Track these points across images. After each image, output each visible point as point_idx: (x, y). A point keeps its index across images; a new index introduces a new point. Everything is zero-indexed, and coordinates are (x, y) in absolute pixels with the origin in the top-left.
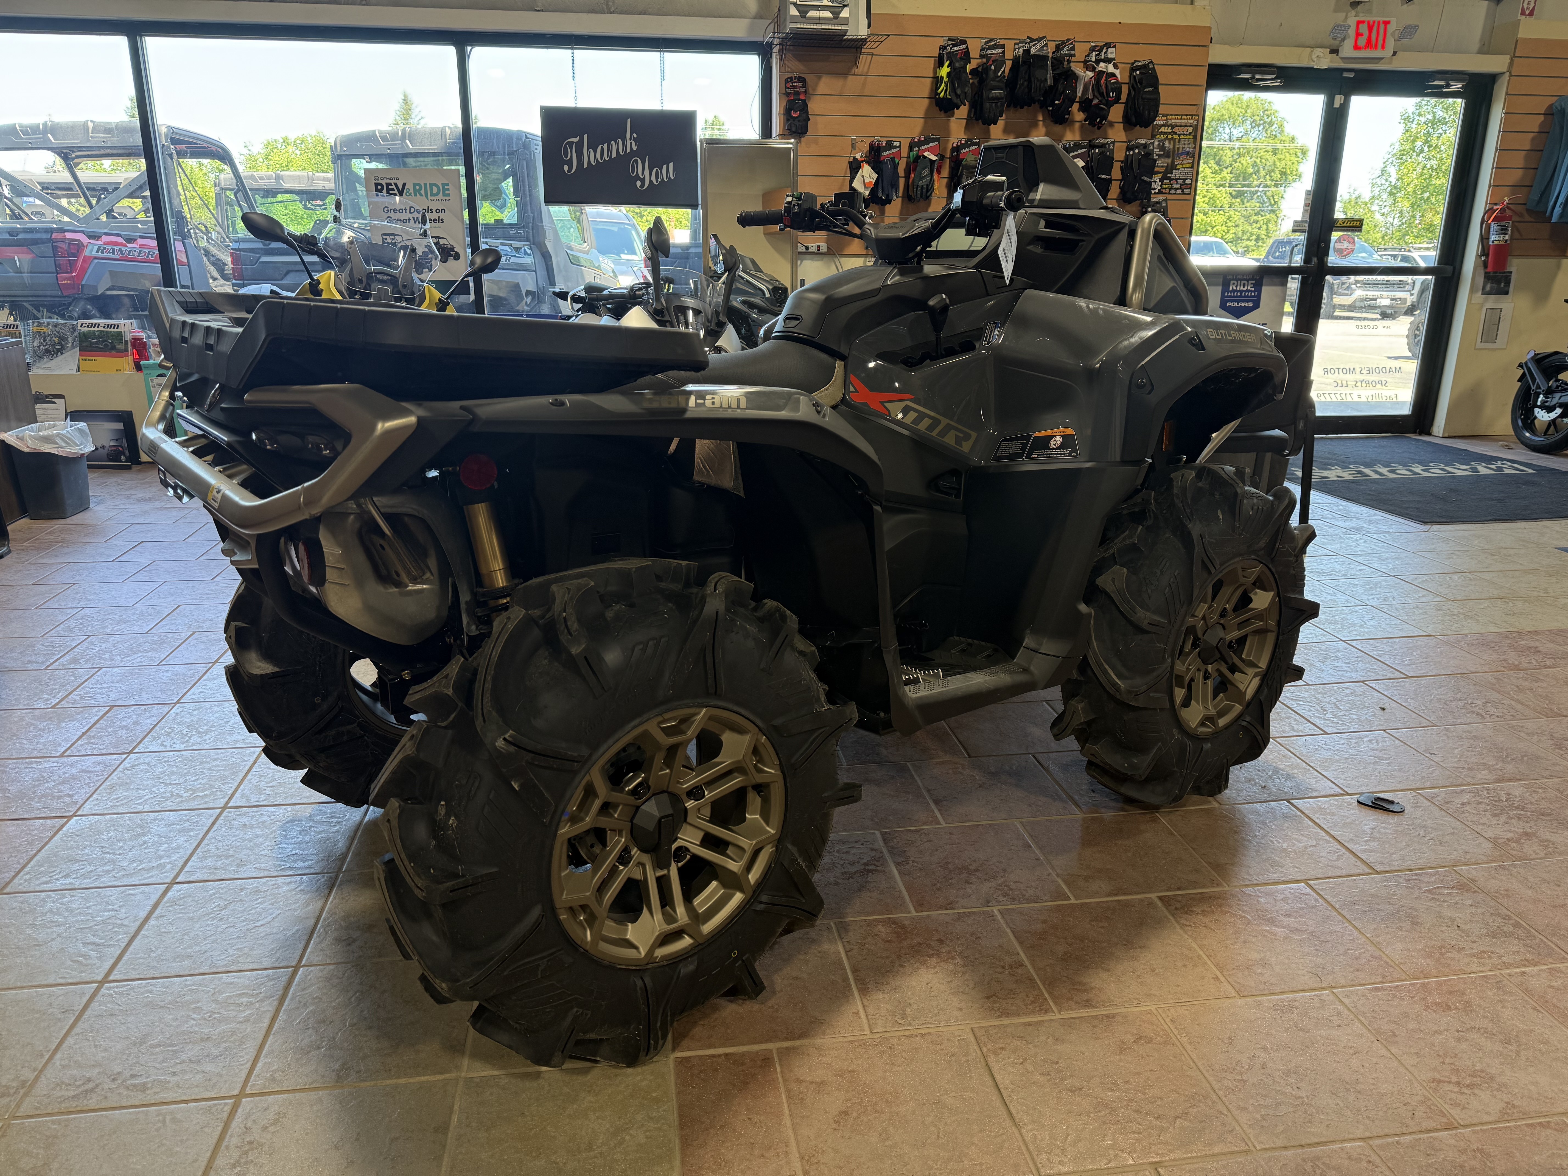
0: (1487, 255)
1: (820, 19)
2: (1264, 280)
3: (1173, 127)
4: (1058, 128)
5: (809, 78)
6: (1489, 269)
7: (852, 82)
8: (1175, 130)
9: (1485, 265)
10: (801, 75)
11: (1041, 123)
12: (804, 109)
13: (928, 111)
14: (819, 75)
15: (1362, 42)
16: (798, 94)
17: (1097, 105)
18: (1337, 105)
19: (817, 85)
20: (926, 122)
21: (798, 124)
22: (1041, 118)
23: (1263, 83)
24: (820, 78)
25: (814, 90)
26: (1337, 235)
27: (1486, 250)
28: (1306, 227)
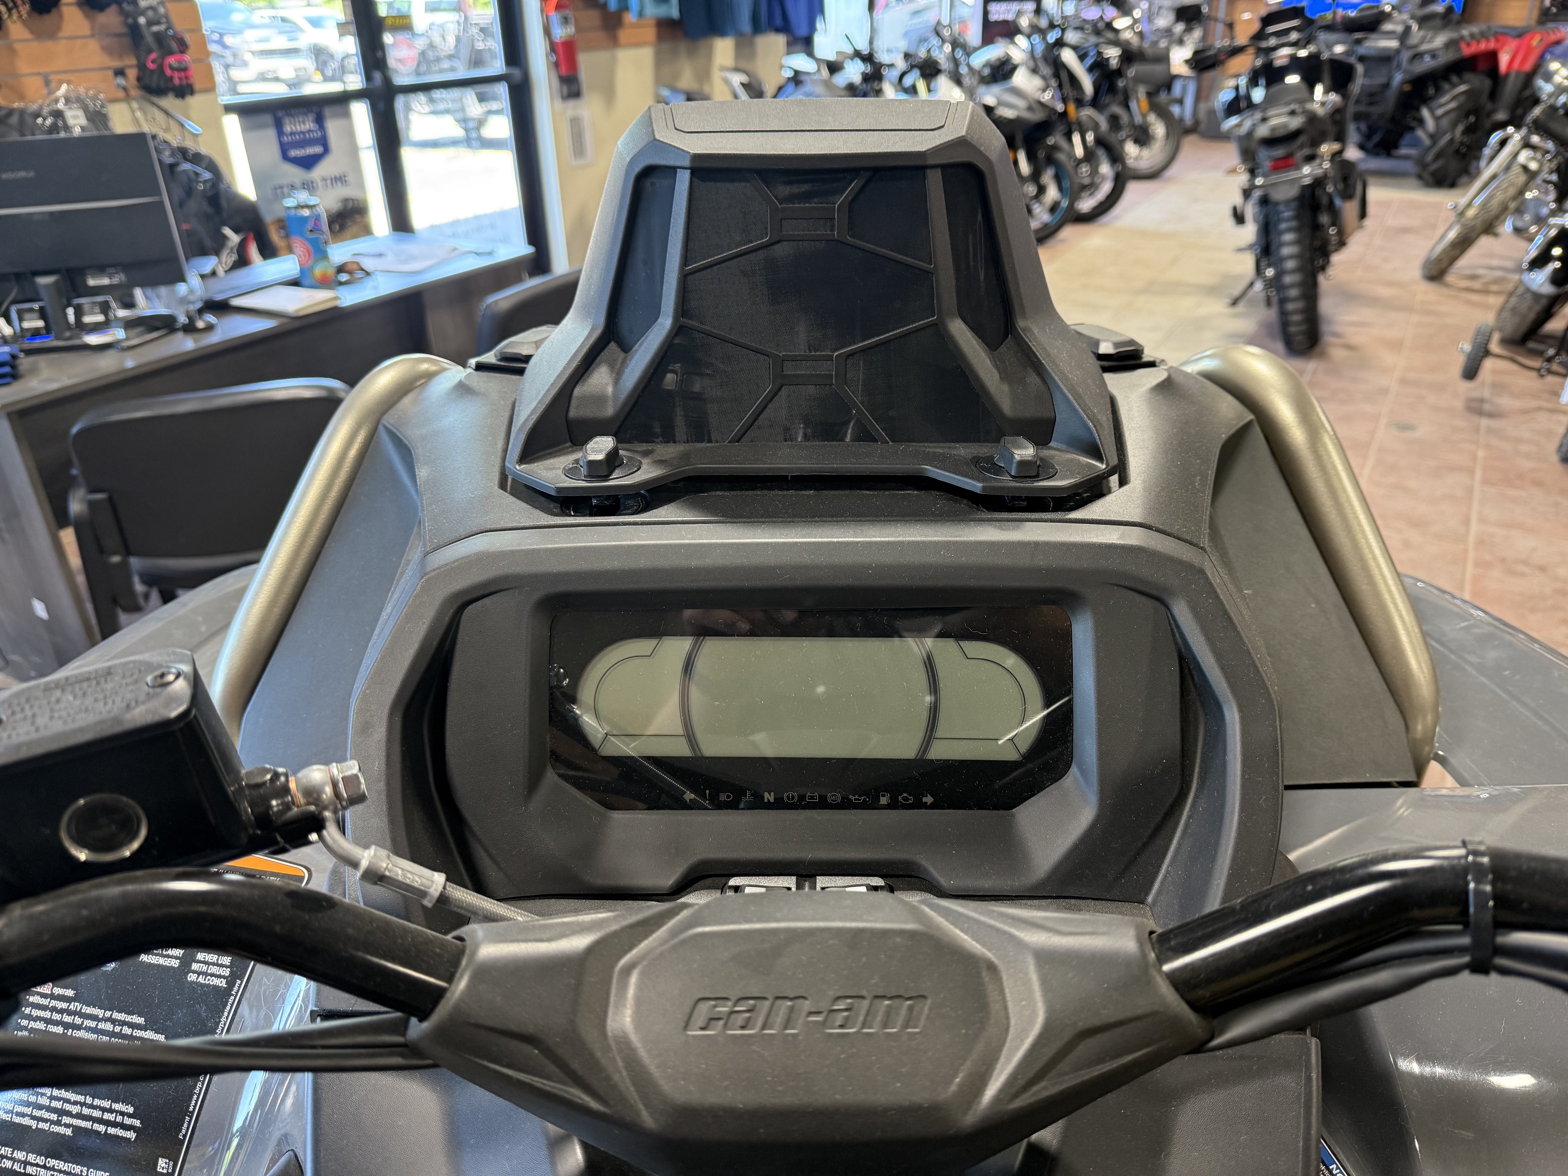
0: (556, 53)
2: (327, 115)
6: (564, 69)
9: (557, 65)
26: (388, 38)
27: (553, 47)
28: (353, 28)
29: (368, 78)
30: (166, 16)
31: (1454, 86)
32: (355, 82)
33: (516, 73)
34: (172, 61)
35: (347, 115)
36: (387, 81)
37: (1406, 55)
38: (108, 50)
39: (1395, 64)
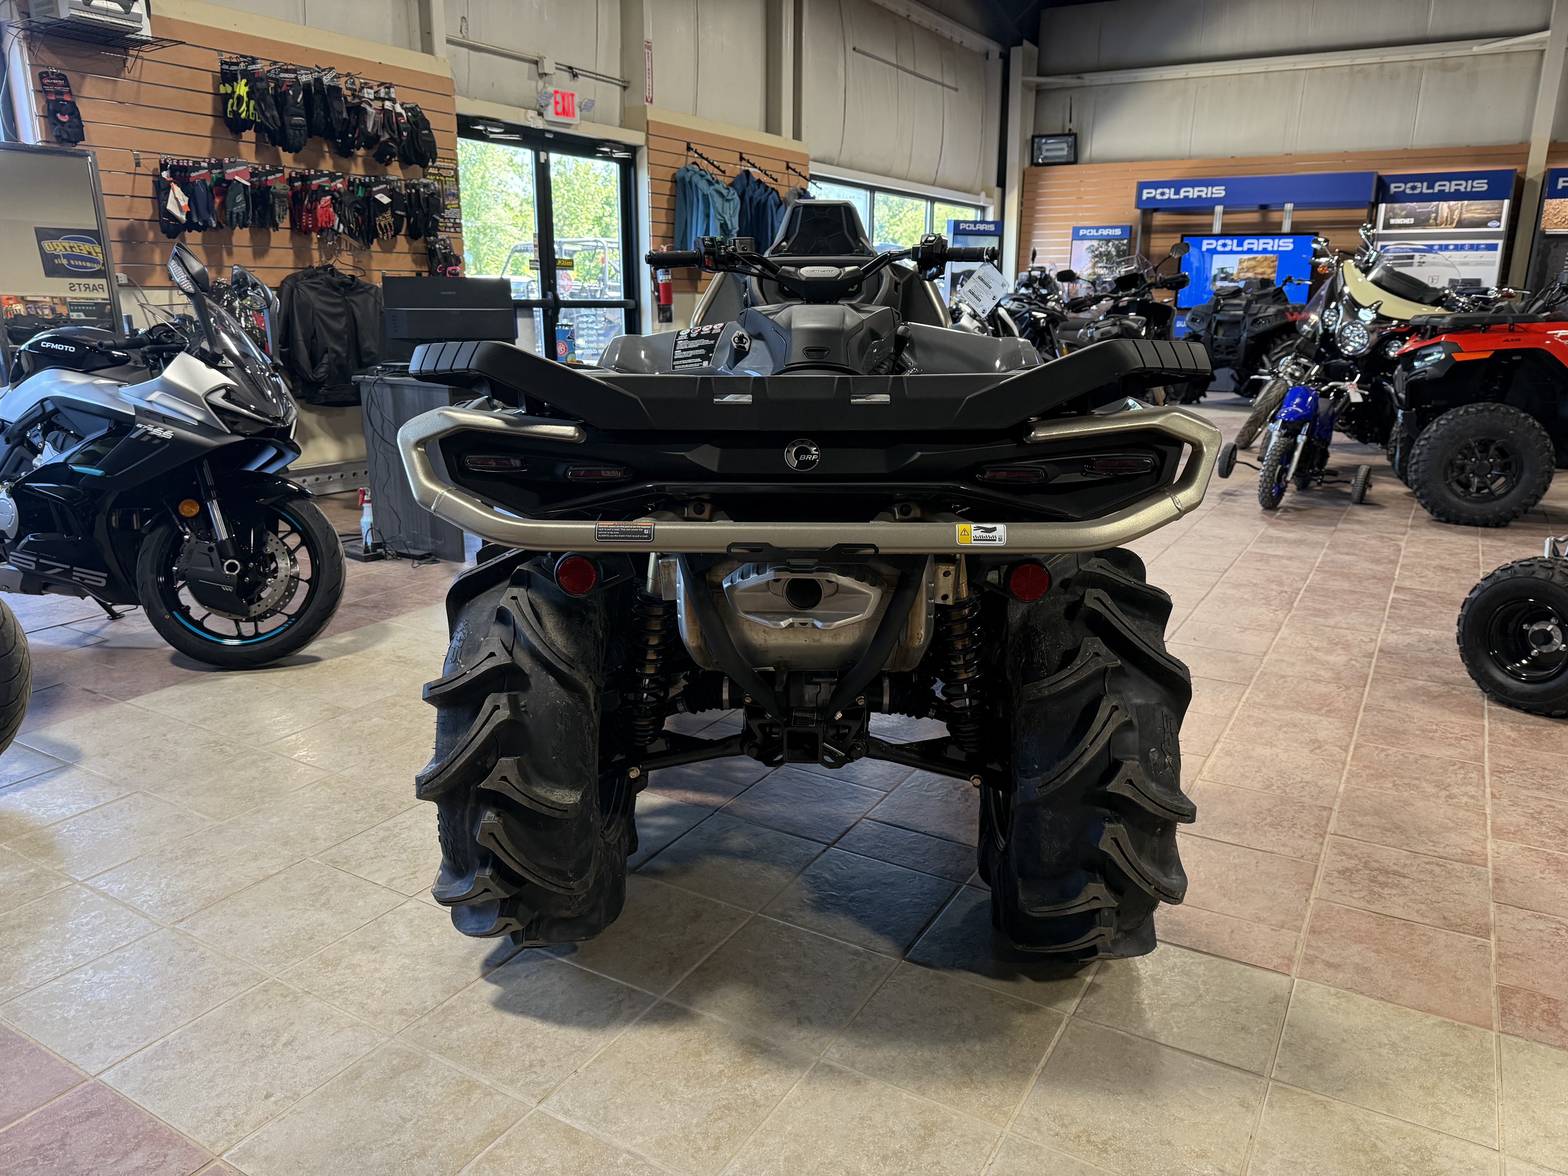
0: (658, 291)
1: (108, 10)
2: (518, 313)
3: (439, 169)
4: (344, 162)
5: (71, 77)
6: (662, 302)
7: (125, 86)
8: (441, 171)
9: (658, 298)
10: (63, 72)
11: (327, 155)
12: (74, 112)
13: (214, 130)
14: (83, 74)
15: (560, 109)
16: (62, 93)
17: (386, 142)
18: (542, 161)
19: (81, 85)
20: (213, 142)
21: (69, 130)
22: (326, 149)
23: (492, 136)
24: (83, 78)
25: (79, 91)
26: (559, 273)
27: (657, 287)
28: (538, 265)
29: (544, 295)
30: (450, 245)
31: (1284, 341)
32: (536, 296)
33: (632, 303)
34: (450, 269)
35: (531, 316)
36: (556, 297)
37: (1248, 321)
38: (415, 261)
39: (1242, 326)
